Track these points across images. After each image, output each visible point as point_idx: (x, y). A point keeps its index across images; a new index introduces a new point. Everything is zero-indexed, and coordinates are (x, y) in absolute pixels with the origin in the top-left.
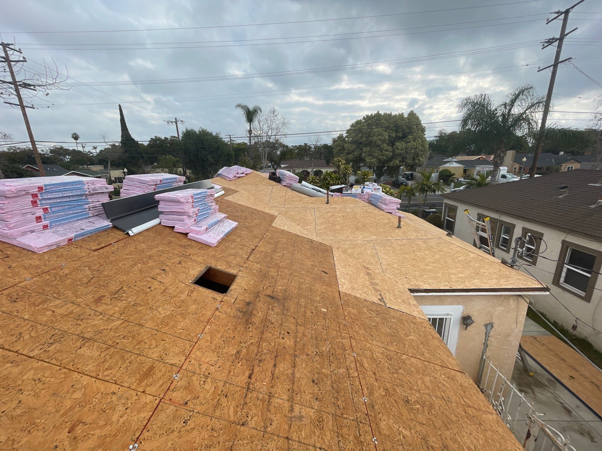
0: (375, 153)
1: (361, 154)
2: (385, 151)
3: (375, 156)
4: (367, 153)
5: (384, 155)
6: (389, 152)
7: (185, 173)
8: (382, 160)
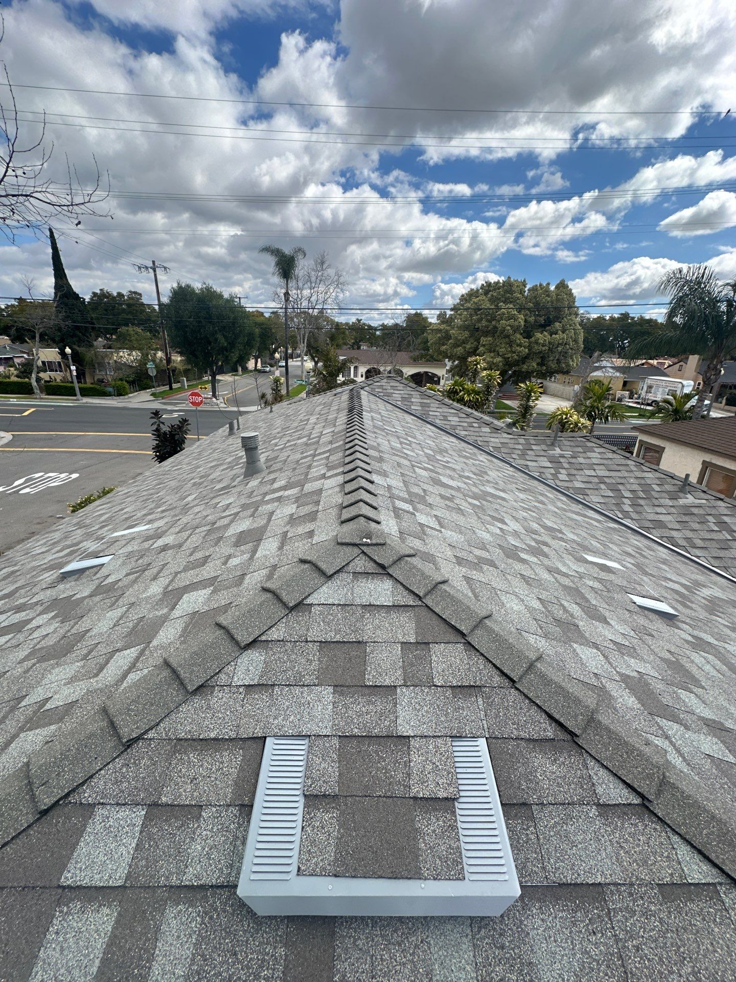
0: (501, 348)
1: (476, 348)
2: (517, 346)
3: (501, 354)
4: (487, 347)
5: (515, 352)
6: (523, 348)
7: (169, 361)
8: (510, 359)
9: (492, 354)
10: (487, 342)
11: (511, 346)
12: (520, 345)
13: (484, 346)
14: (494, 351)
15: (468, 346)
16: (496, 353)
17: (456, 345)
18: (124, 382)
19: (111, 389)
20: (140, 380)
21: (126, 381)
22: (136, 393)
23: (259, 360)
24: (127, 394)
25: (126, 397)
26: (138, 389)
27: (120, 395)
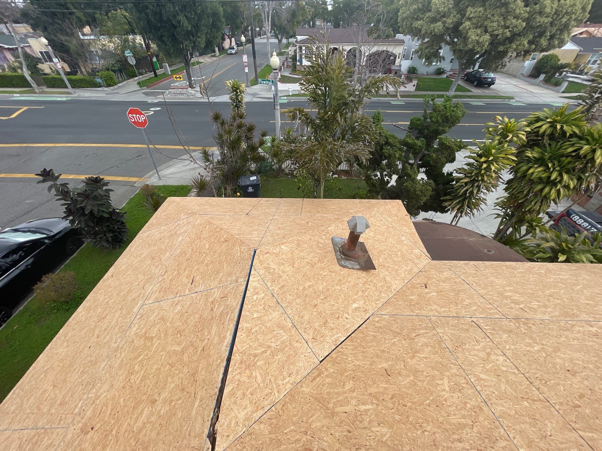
0: (492, 22)
1: (459, 23)
2: (514, 18)
3: (490, 30)
4: (474, 21)
5: (508, 27)
6: (520, 21)
7: (148, 46)
8: (499, 37)
9: (479, 31)
10: (477, 14)
11: (505, 19)
12: (516, 17)
13: (469, 19)
14: (480, 27)
15: (449, 21)
16: (483, 29)
17: (434, 20)
18: (110, 72)
19: (99, 80)
20: (125, 69)
21: (112, 70)
22: (124, 83)
23: (233, 39)
24: (116, 84)
25: (116, 87)
26: (126, 78)
27: (109, 85)
